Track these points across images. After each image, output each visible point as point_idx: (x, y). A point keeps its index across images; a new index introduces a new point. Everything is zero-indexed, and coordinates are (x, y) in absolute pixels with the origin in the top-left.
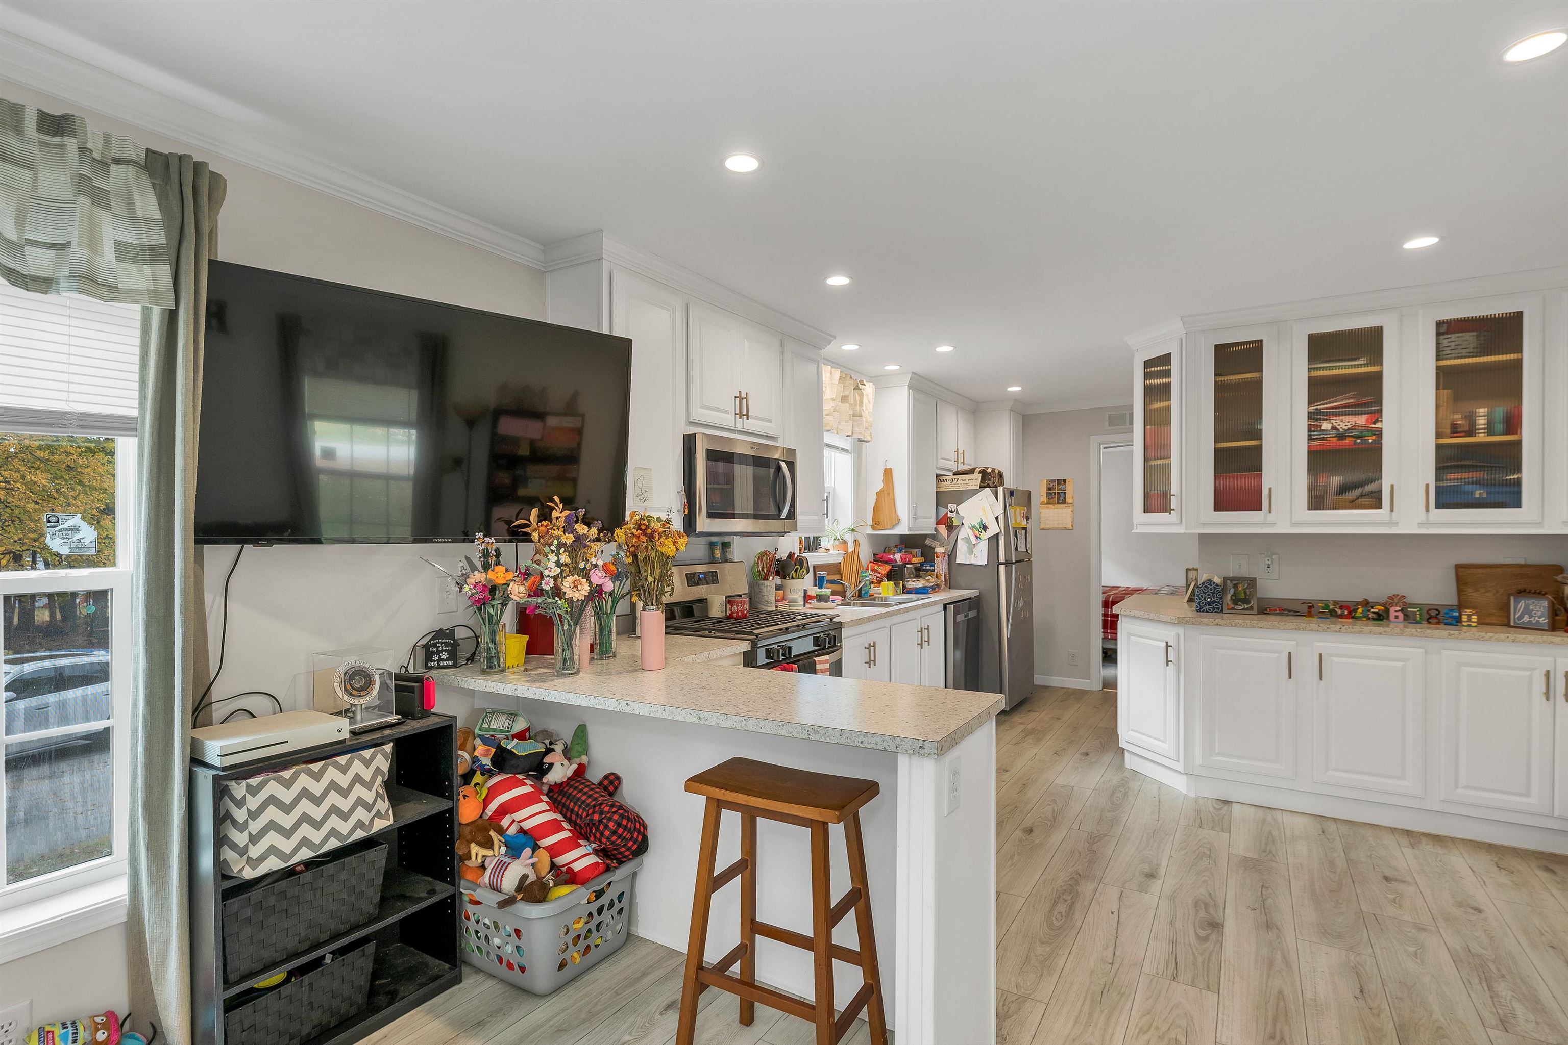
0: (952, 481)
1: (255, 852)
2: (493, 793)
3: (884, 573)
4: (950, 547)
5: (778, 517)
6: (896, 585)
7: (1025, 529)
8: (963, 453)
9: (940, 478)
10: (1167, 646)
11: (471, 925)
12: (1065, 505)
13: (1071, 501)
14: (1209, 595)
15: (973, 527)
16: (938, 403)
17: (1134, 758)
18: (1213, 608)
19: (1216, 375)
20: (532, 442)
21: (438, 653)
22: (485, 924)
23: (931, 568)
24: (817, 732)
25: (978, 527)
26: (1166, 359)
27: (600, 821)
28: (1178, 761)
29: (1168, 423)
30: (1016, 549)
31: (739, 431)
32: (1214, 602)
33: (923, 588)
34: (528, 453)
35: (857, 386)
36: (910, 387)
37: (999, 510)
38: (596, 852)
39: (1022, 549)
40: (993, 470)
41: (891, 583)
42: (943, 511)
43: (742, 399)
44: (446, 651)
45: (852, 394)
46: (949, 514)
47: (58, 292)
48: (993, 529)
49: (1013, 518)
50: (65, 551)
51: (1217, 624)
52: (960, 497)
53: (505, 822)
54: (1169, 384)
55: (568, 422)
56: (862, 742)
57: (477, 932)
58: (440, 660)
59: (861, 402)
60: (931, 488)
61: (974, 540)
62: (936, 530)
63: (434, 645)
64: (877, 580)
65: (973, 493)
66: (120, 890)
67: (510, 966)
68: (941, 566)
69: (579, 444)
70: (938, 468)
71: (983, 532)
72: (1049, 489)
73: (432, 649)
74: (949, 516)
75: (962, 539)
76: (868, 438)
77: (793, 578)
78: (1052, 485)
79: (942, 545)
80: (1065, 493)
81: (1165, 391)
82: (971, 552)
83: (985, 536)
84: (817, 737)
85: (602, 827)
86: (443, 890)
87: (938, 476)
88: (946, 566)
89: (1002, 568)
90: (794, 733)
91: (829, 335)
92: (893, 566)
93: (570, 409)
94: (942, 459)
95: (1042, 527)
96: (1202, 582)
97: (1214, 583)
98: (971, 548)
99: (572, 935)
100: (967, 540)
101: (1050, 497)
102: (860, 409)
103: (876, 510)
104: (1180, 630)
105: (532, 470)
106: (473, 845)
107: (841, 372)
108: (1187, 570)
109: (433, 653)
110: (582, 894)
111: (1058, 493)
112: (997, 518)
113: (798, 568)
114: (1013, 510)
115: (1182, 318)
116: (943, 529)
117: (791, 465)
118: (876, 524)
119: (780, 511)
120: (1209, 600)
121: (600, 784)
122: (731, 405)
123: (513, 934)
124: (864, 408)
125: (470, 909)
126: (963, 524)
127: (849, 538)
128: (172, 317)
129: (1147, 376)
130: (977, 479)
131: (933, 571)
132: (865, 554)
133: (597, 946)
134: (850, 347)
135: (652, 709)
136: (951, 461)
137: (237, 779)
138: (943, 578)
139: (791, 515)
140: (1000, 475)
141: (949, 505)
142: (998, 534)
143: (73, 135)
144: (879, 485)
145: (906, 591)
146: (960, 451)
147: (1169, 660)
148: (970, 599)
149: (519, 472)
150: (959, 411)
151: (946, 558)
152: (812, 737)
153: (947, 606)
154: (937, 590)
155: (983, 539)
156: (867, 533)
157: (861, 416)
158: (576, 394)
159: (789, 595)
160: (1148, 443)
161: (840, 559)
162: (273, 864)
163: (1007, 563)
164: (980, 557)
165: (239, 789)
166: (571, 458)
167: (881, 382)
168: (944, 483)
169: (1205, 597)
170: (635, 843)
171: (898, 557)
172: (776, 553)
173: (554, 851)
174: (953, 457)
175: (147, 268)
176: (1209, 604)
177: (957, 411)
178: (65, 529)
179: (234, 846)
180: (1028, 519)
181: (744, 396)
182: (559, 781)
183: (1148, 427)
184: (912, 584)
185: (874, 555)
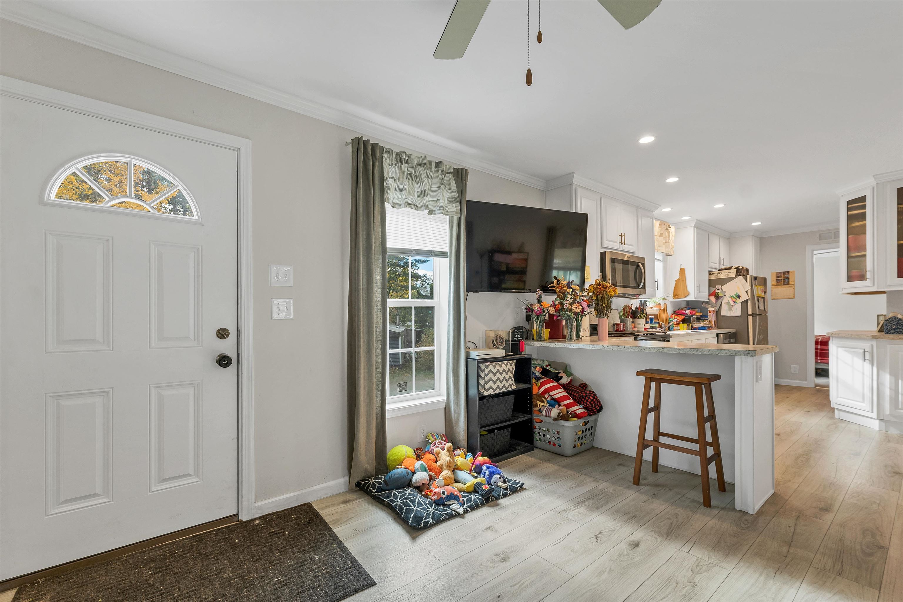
0: (718, 274)
1: (487, 387)
2: (542, 384)
3: (680, 319)
4: (717, 308)
5: (638, 288)
6: (688, 325)
7: (763, 298)
8: (723, 260)
9: (711, 273)
10: (865, 351)
11: (537, 431)
12: (788, 286)
13: (793, 283)
14: (894, 324)
15: (731, 297)
16: (710, 234)
17: (841, 413)
18: (897, 332)
19: (898, 204)
20: (507, 264)
21: (517, 335)
22: (543, 430)
23: (706, 318)
24: (697, 351)
25: (735, 296)
26: (863, 199)
27: (586, 396)
28: (872, 412)
29: (865, 233)
30: (759, 307)
31: (621, 250)
32: (898, 328)
33: (703, 327)
34: (505, 269)
35: (667, 228)
36: (695, 227)
37: (748, 288)
38: (584, 408)
39: (762, 308)
40: (743, 268)
41: (685, 324)
42: (712, 289)
43: (622, 236)
44: (520, 334)
45: (666, 233)
46: (717, 291)
47: (435, 214)
48: (744, 297)
49: (756, 292)
50: (424, 294)
51: (900, 338)
52: (724, 281)
53: (546, 396)
54: (865, 213)
55: (521, 256)
56: (719, 353)
57: (539, 433)
58: (518, 337)
59: (669, 236)
60: (706, 278)
61: (732, 303)
62: (708, 299)
63: (516, 332)
64: (676, 323)
65: (731, 279)
66: (444, 398)
67: (554, 445)
68: (712, 317)
69: (526, 266)
70: (710, 268)
71: (738, 299)
72: (778, 277)
73: (515, 333)
74: (716, 291)
75: (724, 303)
76: (672, 253)
77: (639, 318)
78: (779, 275)
79: (712, 307)
80: (789, 279)
81: (863, 217)
82: (730, 309)
83: (739, 301)
84: (697, 353)
85: (587, 398)
86: (527, 417)
87: (709, 271)
88: (715, 317)
89: (750, 318)
90: (686, 352)
91: (658, 205)
92: (685, 317)
93: (520, 251)
94: (712, 263)
95: (773, 298)
96: (889, 317)
97: (898, 318)
98: (730, 307)
99: (577, 436)
100: (728, 303)
101: (779, 282)
102: (668, 240)
103: (675, 289)
104: (874, 343)
105: (507, 277)
106: (538, 401)
107: (660, 222)
108: (878, 316)
109: (516, 335)
110: (581, 422)
111: (784, 279)
112: (747, 292)
113: (641, 314)
114: (756, 287)
115: (874, 176)
116: (713, 299)
117: (643, 265)
118: (675, 296)
119: (639, 285)
120: (894, 327)
121: (579, 386)
122: (618, 239)
123: (556, 433)
124: (670, 239)
125: (536, 425)
126: (725, 295)
127: (662, 303)
128: (460, 219)
129: (849, 209)
130: (734, 272)
131: (707, 319)
132: (670, 311)
133: (584, 444)
134: (667, 210)
135: (618, 348)
136: (716, 264)
137: (482, 363)
138: (713, 323)
139: (644, 287)
140: (747, 270)
141: (717, 286)
142: (747, 300)
143: (441, 167)
144: (677, 277)
145: (692, 328)
146: (722, 259)
147: (866, 358)
148: (730, 333)
149: (502, 277)
150: (721, 239)
151: (715, 313)
152: (695, 353)
153: (719, 335)
154: (710, 328)
155: (738, 302)
156: (670, 300)
157: (669, 243)
158: (523, 244)
159: (637, 326)
160: (850, 244)
161: (657, 312)
162: (491, 392)
163: (754, 315)
164: (737, 311)
165: (483, 366)
166: (523, 272)
167: (679, 226)
168: (713, 275)
169: (891, 326)
170: (598, 407)
171: (688, 312)
172: (632, 306)
173: (568, 406)
174: (718, 262)
175: (454, 204)
176: (894, 329)
177: (719, 238)
178: (424, 287)
179: (481, 385)
180: (765, 292)
181: (623, 235)
182: (565, 383)
183: (850, 236)
184: (696, 325)
185: (674, 311)
